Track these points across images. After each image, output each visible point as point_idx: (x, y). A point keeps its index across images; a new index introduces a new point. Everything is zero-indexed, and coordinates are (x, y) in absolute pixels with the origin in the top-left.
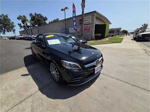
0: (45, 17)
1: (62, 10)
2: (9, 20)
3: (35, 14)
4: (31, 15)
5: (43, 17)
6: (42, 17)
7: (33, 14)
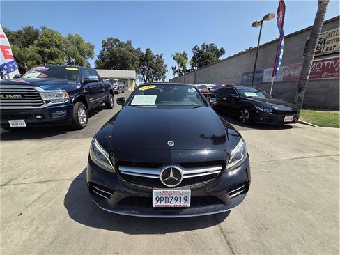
0: (222, 48)
1: (254, 25)
2: (163, 62)
3: (203, 46)
4: (195, 49)
5: (217, 50)
6: (214, 49)
7: (200, 47)
